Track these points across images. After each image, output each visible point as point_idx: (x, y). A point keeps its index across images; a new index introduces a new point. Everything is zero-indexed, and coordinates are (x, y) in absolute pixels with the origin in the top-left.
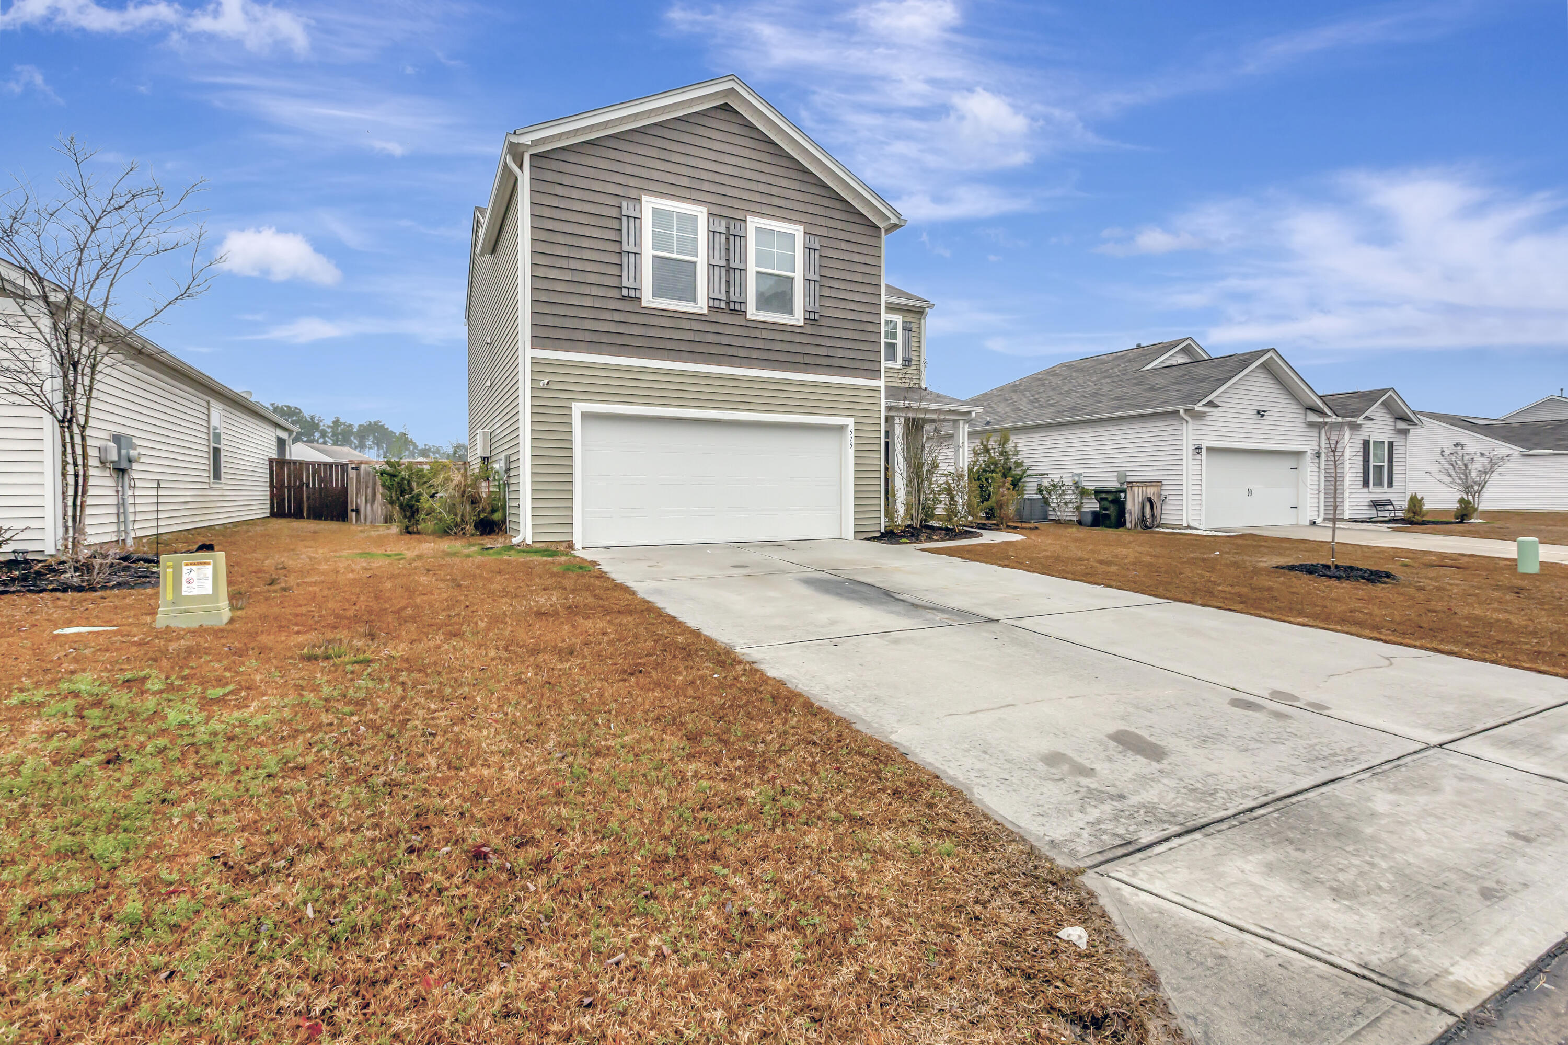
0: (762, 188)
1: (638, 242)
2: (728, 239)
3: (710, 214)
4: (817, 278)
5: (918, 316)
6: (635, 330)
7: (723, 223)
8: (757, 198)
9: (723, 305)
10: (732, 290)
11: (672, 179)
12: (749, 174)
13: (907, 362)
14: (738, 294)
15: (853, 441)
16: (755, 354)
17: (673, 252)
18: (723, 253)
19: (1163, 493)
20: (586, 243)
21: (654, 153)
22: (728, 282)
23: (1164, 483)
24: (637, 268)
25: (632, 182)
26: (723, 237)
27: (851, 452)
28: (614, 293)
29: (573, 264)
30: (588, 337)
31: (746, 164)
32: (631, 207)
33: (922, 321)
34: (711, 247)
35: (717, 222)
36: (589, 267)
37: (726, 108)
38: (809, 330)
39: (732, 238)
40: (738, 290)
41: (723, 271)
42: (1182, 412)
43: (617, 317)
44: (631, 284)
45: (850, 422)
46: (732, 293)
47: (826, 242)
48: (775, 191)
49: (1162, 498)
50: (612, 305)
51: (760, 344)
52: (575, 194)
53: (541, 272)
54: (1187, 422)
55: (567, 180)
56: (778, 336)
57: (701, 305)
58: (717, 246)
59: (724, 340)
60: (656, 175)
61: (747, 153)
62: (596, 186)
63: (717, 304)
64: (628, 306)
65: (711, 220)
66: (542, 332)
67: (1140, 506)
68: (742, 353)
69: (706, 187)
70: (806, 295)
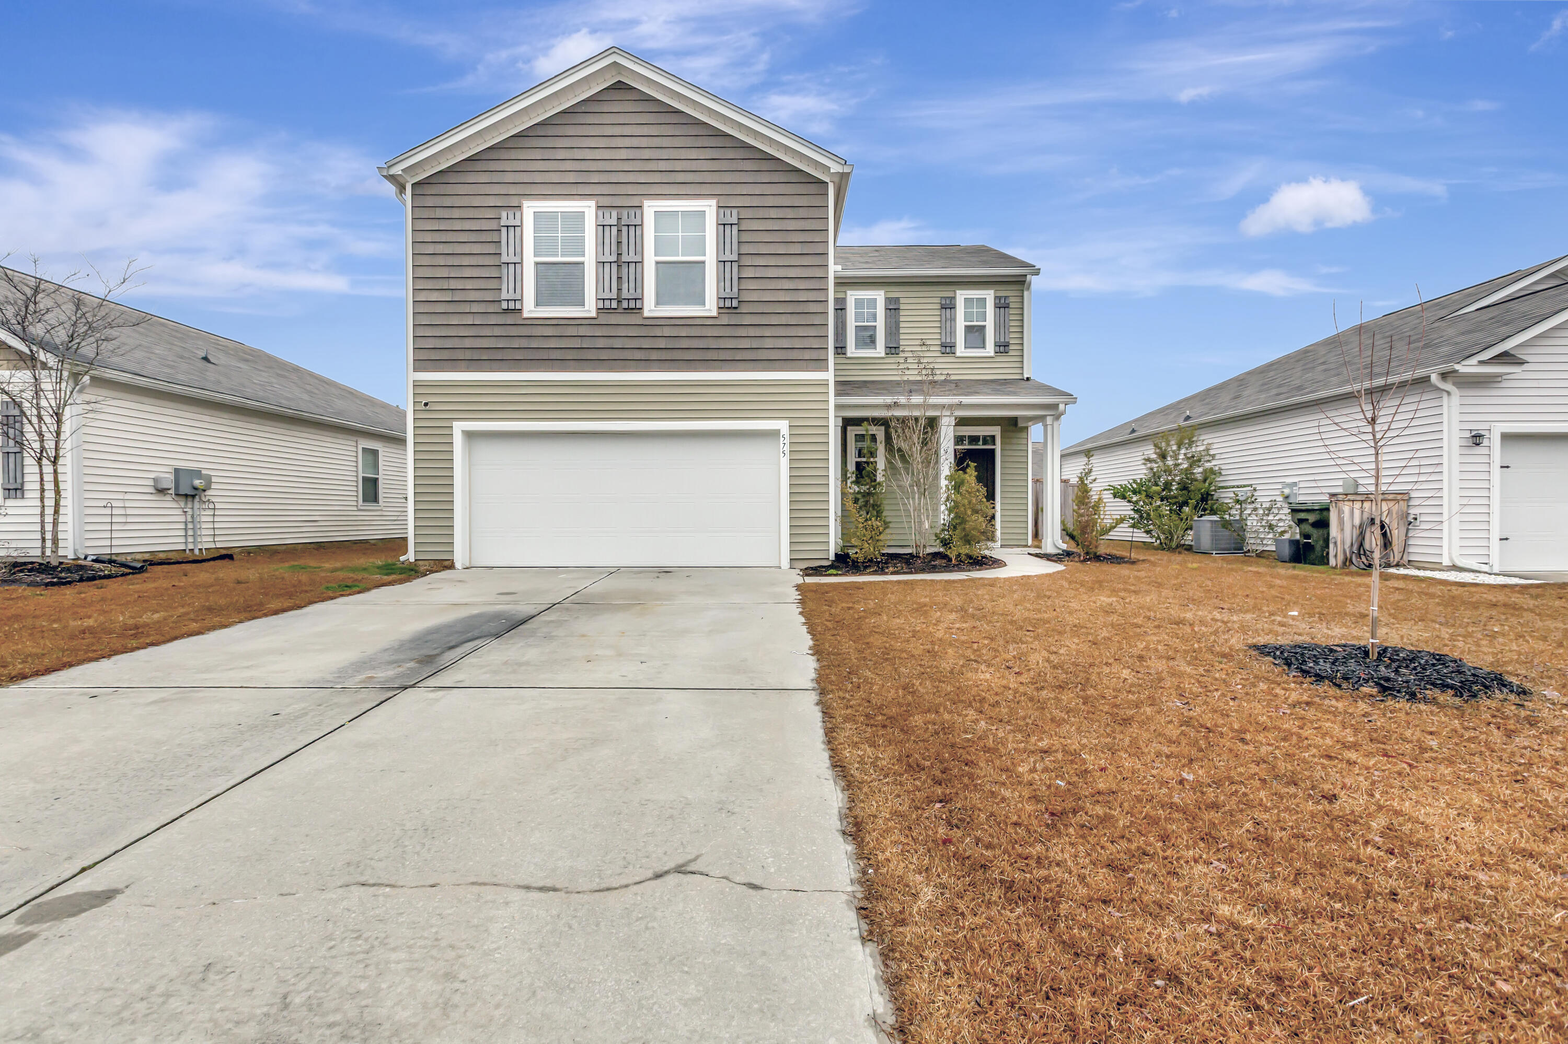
0: (662, 166)
1: (519, 251)
2: (619, 231)
3: (598, 207)
4: (734, 257)
5: (1018, 287)
6: (516, 343)
7: (614, 214)
8: (657, 178)
9: (614, 305)
10: (625, 286)
11: (555, 178)
12: (647, 154)
13: (1002, 347)
14: (632, 291)
15: (787, 448)
16: (654, 355)
17: (557, 255)
18: (614, 247)
19: (1413, 511)
20: (466, 261)
21: (538, 154)
22: (619, 278)
23: (1413, 495)
24: (518, 280)
25: (513, 190)
26: (614, 230)
27: (785, 462)
28: (492, 308)
29: (453, 284)
30: (468, 355)
31: (644, 142)
32: (511, 216)
33: (1026, 293)
34: (601, 243)
35: (607, 215)
36: (469, 285)
37: (619, 86)
38: (725, 320)
39: (625, 229)
40: (632, 285)
41: (614, 266)
42: (1434, 378)
43: (497, 331)
44: (511, 296)
45: (782, 426)
46: (625, 291)
47: (745, 213)
48: (679, 166)
49: (1410, 519)
50: (493, 320)
51: (662, 344)
52: (456, 213)
53: (422, 297)
54: (1449, 393)
55: (448, 201)
56: (684, 332)
57: (590, 308)
58: (607, 241)
59: (618, 343)
60: (538, 178)
61: (646, 130)
62: (476, 201)
63: (607, 303)
64: (509, 319)
65: (600, 213)
66: (423, 355)
67: (1356, 532)
68: (638, 355)
69: (595, 178)
70: (721, 278)
